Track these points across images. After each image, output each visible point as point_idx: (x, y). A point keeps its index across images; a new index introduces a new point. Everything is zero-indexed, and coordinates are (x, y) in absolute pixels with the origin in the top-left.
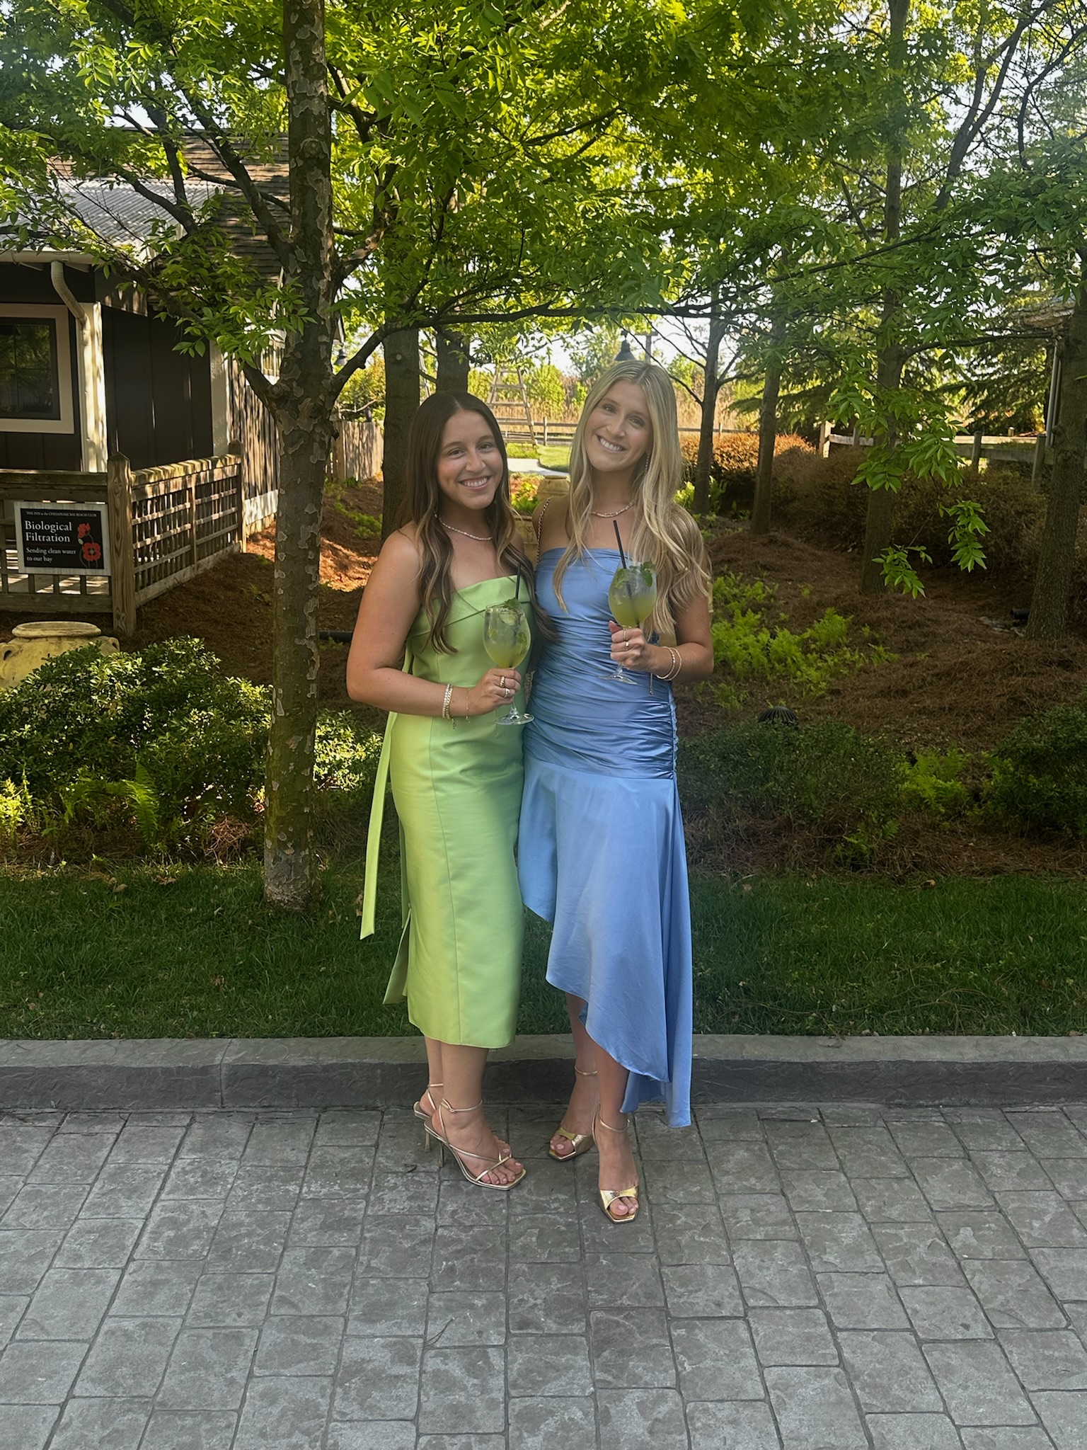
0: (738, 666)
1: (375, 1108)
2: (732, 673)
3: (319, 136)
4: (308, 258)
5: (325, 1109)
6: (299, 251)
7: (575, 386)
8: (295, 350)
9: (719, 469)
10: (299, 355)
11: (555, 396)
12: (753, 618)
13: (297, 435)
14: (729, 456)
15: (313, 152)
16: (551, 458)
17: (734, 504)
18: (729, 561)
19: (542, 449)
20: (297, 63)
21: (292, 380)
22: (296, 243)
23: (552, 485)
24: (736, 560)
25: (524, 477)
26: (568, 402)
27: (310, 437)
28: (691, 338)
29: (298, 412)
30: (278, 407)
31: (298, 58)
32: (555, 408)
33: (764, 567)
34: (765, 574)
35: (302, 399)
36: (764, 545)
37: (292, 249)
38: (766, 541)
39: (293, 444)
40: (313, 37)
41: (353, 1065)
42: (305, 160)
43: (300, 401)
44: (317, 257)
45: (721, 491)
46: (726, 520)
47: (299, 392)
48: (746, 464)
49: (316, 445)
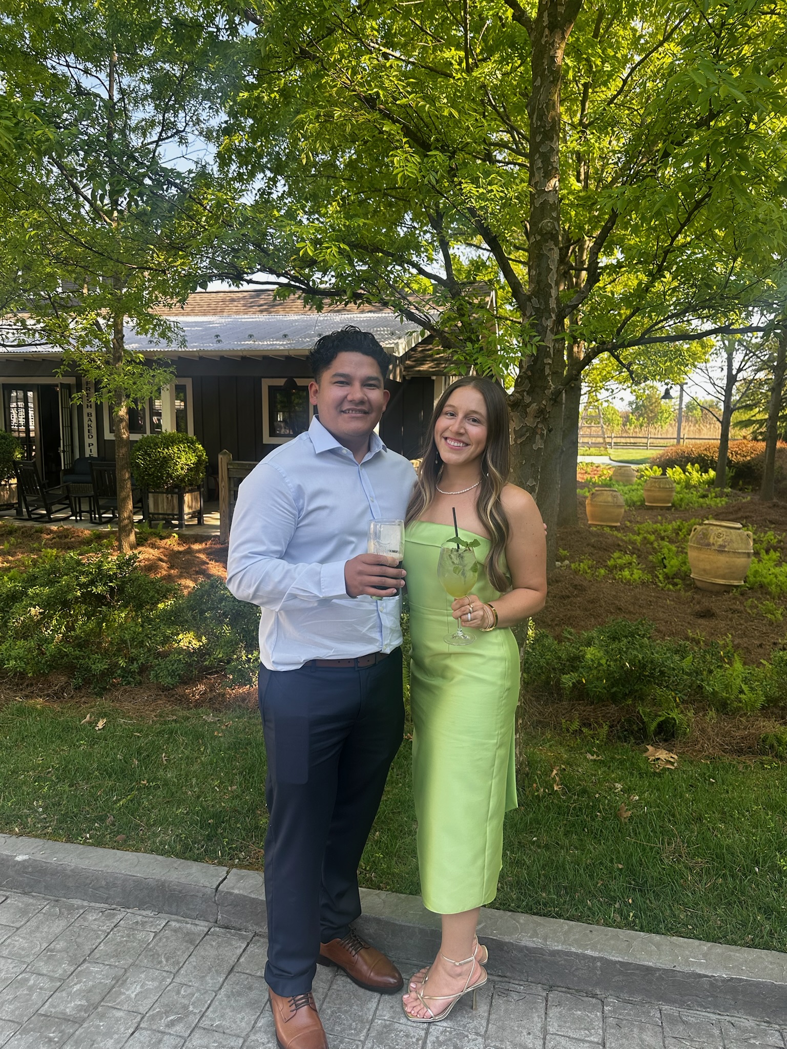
0: (773, 588)
1: (594, 996)
2: (769, 593)
3: (553, 218)
4: (540, 304)
5: (551, 988)
6: (534, 300)
7: (628, 416)
8: (527, 370)
9: (730, 461)
10: (529, 373)
11: (616, 422)
12: (775, 555)
13: (525, 429)
14: (737, 453)
15: (549, 229)
16: (618, 456)
17: (741, 482)
18: (746, 518)
19: (610, 451)
20: (539, 168)
21: (524, 391)
22: (532, 294)
23: (622, 470)
24: (751, 517)
25: (602, 466)
26: (624, 425)
27: (534, 431)
28: (714, 384)
29: (526, 413)
30: (512, 410)
31: (540, 165)
32: (616, 428)
33: (771, 522)
34: (773, 526)
35: (531, 403)
36: (770, 508)
37: (529, 298)
38: (771, 505)
39: (521, 437)
40: (552, 149)
41: (576, 954)
42: (542, 235)
43: (528, 405)
44: (547, 304)
45: (731, 474)
46: (737, 492)
47: (528, 399)
48: (749, 458)
49: (538, 437)
